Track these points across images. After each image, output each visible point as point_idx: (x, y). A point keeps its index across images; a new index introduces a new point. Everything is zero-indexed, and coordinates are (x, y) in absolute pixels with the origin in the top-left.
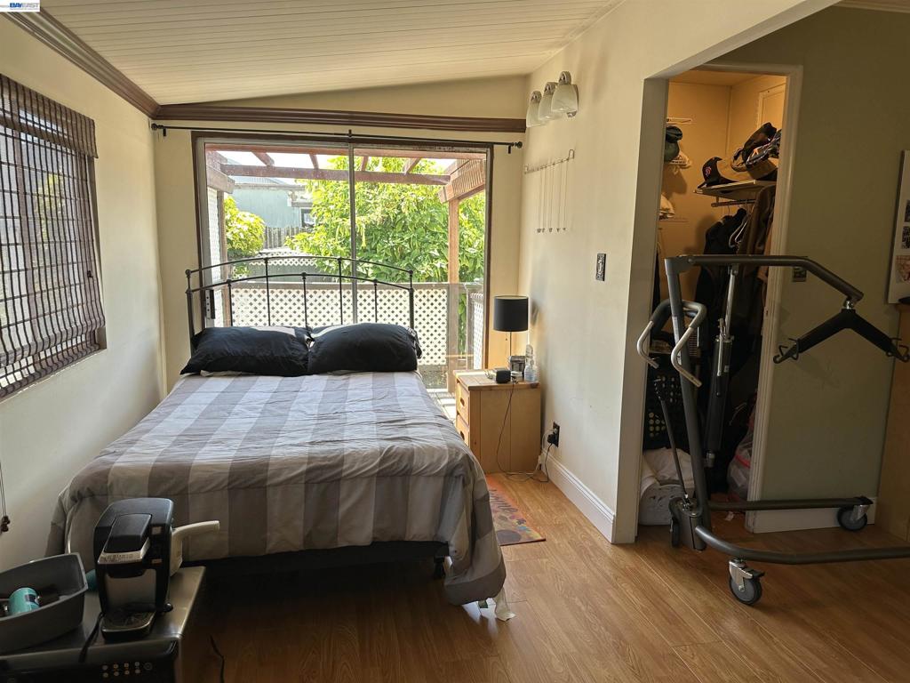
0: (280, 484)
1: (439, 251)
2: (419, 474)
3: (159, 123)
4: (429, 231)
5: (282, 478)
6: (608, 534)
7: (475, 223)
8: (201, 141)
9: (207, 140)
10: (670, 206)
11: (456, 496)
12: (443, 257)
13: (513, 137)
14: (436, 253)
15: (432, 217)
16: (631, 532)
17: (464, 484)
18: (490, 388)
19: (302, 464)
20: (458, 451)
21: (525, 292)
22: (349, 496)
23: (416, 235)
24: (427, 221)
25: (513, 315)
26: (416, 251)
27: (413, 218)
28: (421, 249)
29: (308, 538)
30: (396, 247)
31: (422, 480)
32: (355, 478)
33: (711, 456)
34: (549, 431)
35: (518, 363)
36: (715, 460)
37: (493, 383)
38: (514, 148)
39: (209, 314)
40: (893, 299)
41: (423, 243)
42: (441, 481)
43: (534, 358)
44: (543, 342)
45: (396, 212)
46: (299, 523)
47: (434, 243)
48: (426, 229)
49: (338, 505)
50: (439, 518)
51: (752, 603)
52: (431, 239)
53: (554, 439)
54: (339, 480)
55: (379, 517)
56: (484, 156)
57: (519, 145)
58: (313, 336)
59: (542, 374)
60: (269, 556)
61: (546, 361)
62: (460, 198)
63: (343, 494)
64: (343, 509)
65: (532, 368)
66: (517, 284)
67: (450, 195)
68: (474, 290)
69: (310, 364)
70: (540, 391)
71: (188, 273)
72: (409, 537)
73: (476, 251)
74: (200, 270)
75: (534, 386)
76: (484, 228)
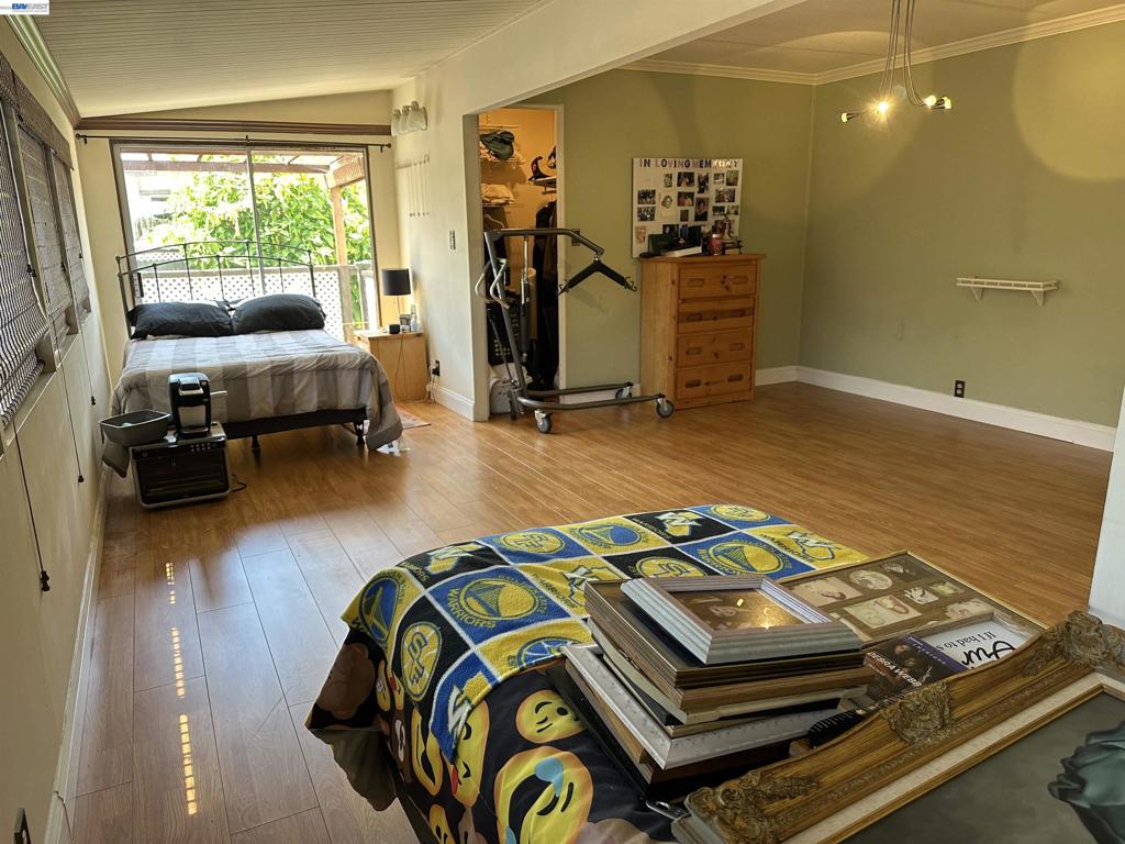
0: (255, 376)
1: (322, 238)
2: (343, 368)
3: (82, 133)
4: (307, 216)
5: (257, 371)
6: (471, 417)
7: (357, 208)
8: (116, 147)
9: (122, 146)
10: (511, 195)
11: (368, 379)
12: (327, 244)
13: (383, 139)
14: (317, 240)
15: (310, 202)
16: (485, 414)
17: (372, 373)
18: (385, 338)
19: (266, 365)
20: (366, 355)
21: (406, 265)
22: (299, 383)
23: (294, 222)
24: (304, 207)
25: (398, 283)
26: (297, 239)
27: (289, 204)
28: (301, 237)
29: (276, 409)
30: (274, 236)
31: (345, 372)
32: (302, 372)
33: (525, 355)
34: (433, 366)
35: (406, 320)
36: (527, 358)
37: (388, 334)
38: (385, 148)
39: (138, 294)
40: (636, 254)
41: (302, 230)
42: (357, 372)
43: (418, 314)
44: (423, 303)
45: (271, 197)
46: (270, 400)
47: (315, 230)
48: (304, 215)
49: (293, 390)
50: (358, 393)
51: (547, 432)
52: (311, 226)
53: (437, 372)
54: (293, 373)
55: (320, 395)
56: (361, 155)
57: (389, 146)
58: (232, 306)
59: (425, 324)
60: (252, 421)
61: (427, 315)
62: (341, 186)
63: (296, 382)
64: (296, 391)
65: (417, 322)
66: (399, 258)
67: (332, 183)
68: (364, 268)
69: (235, 327)
70: (422, 337)
71: (118, 259)
72: (340, 407)
73: (361, 236)
74: (127, 256)
75: (419, 335)
76: (366, 213)
